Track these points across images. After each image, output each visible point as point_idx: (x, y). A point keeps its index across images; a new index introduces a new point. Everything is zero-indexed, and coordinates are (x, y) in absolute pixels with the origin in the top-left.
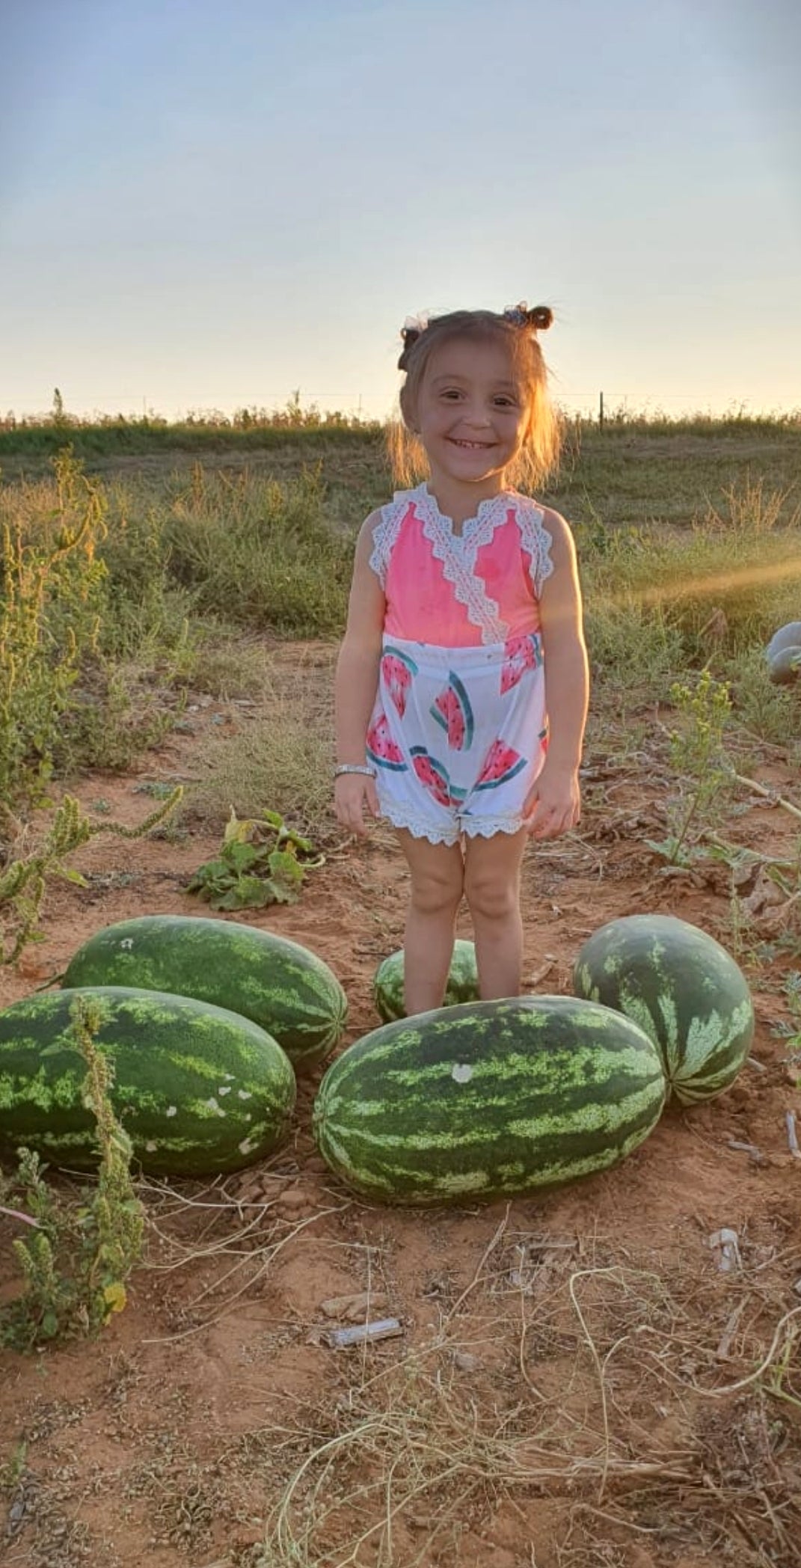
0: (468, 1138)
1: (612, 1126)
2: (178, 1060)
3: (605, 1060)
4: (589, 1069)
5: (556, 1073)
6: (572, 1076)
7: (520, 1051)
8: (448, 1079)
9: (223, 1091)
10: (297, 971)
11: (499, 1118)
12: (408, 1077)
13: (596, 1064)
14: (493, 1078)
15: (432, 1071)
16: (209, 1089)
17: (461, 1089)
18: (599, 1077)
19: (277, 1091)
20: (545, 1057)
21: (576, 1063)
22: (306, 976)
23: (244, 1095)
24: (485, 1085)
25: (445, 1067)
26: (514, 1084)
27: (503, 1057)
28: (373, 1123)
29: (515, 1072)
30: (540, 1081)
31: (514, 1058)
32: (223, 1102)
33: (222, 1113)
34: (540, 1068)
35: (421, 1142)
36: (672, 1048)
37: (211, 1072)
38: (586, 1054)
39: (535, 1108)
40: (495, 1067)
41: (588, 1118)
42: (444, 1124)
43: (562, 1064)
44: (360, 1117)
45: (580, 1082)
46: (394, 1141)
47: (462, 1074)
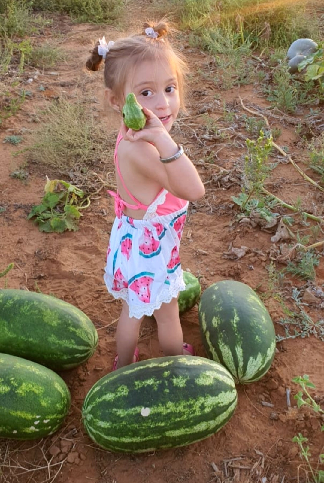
1: (211, 427)
2: (14, 413)
3: (211, 401)
4: (202, 407)
5: (187, 410)
6: (195, 411)
7: (172, 401)
8: (139, 414)
9: (36, 423)
10: (74, 329)
11: (162, 430)
12: (121, 413)
13: (206, 404)
14: (159, 414)
15: (132, 411)
16: (30, 423)
17: (145, 419)
18: (207, 410)
20: (183, 403)
21: (198, 404)
22: (78, 331)
23: (46, 421)
24: (155, 417)
25: (138, 409)
26: (168, 416)
27: (164, 404)
28: (107, 431)
29: (169, 411)
30: (180, 414)
31: (170, 404)
32: (36, 427)
33: (37, 430)
34: (180, 408)
35: (126, 440)
36: (240, 370)
37: (29, 417)
38: (202, 400)
39: (177, 426)
40: (161, 409)
41: (202, 427)
42: (135, 433)
43: (191, 406)
44: (100, 427)
45: (198, 413)
46: (115, 439)
47: (145, 412)
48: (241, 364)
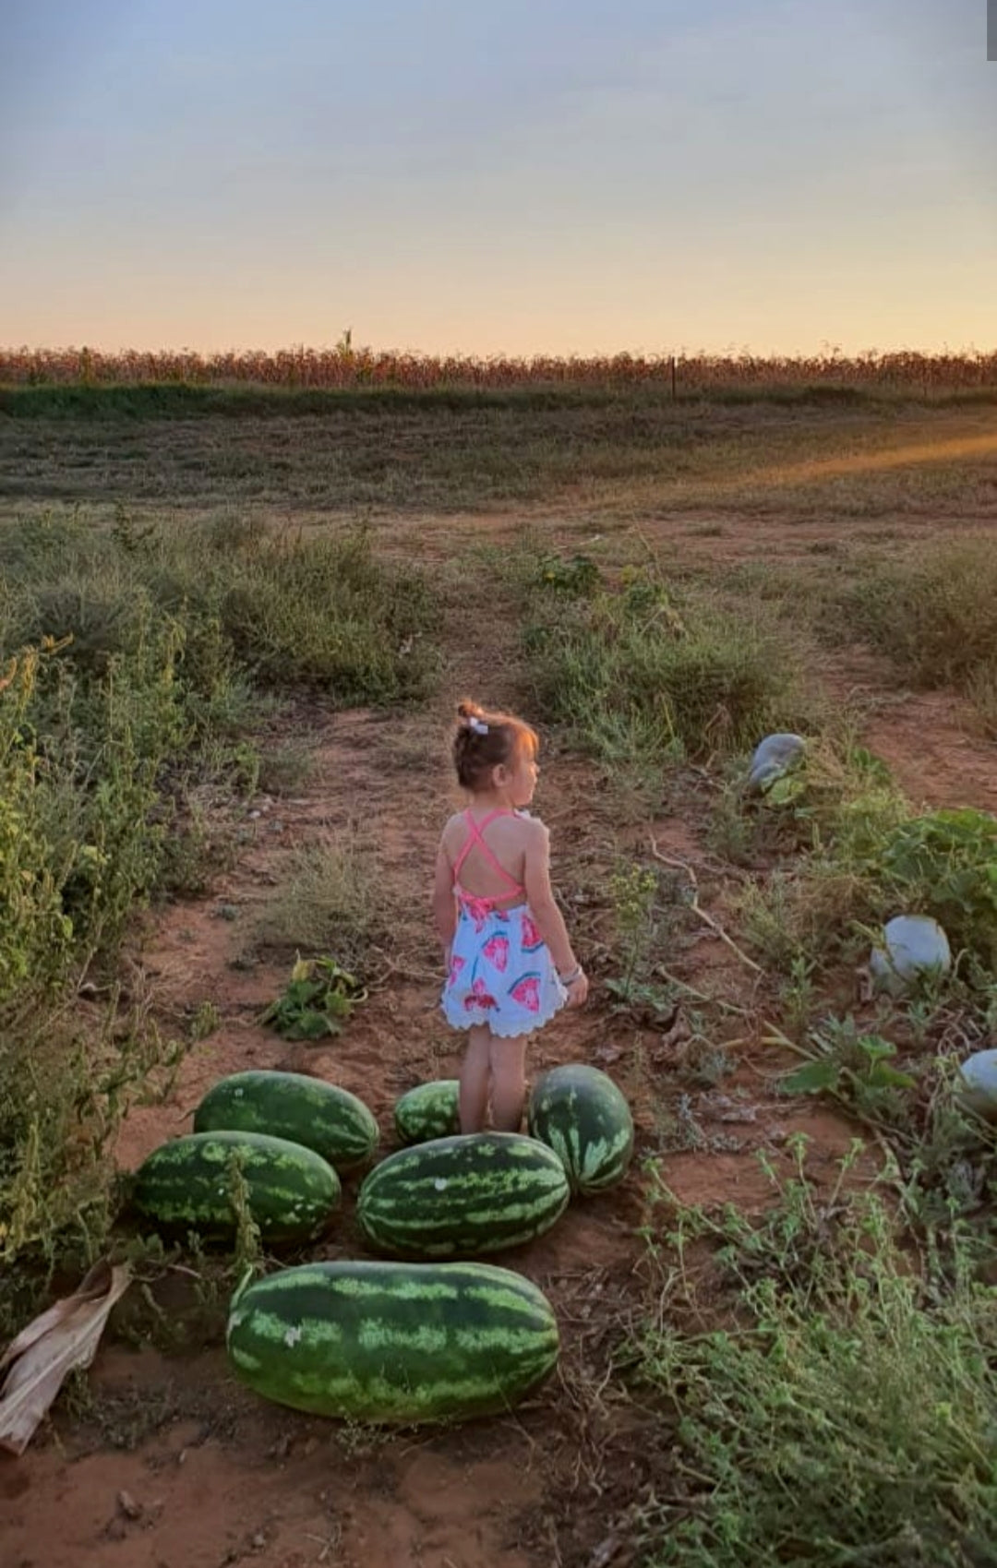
0: (444, 1222)
1: (529, 1216)
2: (270, 1191)
3: (527, 1176)
4: (515, 1182)
5: (495, 1184)
6: (504, 1187)
7: (476, 1170)
8: (432, 1188)
9: (298, 1207)
11: (458, 1211)
12: (409, 1186)
13: (521, 1179)
14: (458, 1187)
15: (424, 1183)
16: (289, 1207)
17: (440, 1194)
18: (522, 1187)
19: (329, 1200)
20: (490, 1175)
21: (509, 1177)
23: (310, 1208)
24: (452, 1192)
25: (430, 1180)
26: (472, 1190)
27: (465, 1174)
28: (391, 1214)
29: (471, 1184)
30: (486, 1189)
31: (473, 1175)
32: (298, 1214)
33: (298, 1220)
34: (486, 1181)
35: (415, 1225)
36: (577, 1162)
37: (289, 1196)
38: (514, 1173)
39: (483, 1206)
40: (462, 1182)
41: (514, 1211)
42: (428, 1214)
43: (500, 1179)
44: (381, 1209)
45: (510, 1189)
46: (398, 1223)
47: (441, 1184)
48: (577, 1153)
